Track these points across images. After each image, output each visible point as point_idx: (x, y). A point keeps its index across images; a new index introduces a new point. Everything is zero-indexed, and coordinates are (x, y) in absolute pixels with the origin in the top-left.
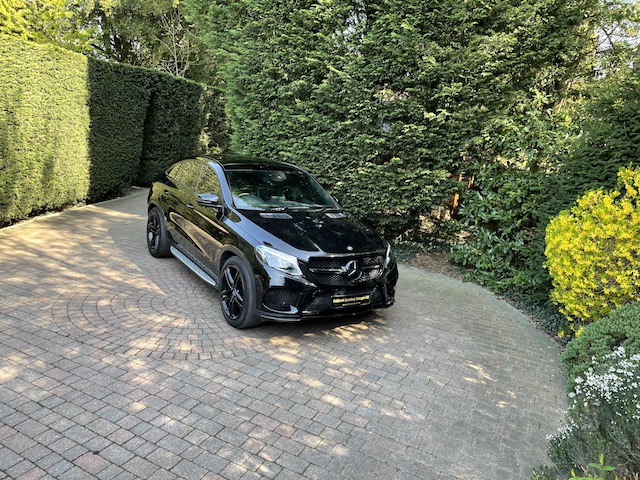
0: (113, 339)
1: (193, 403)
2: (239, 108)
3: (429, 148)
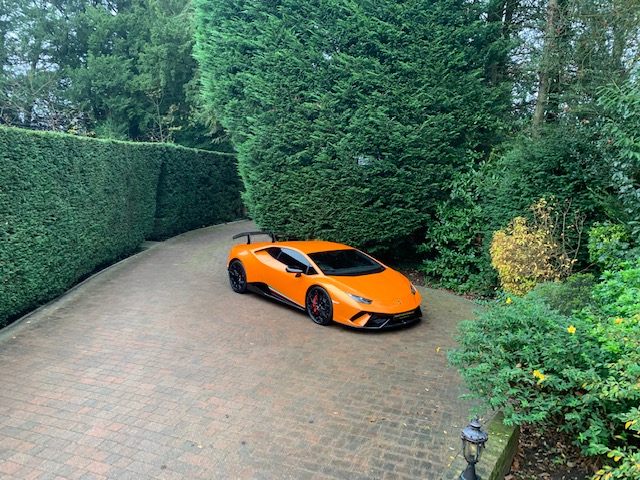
2: (253, 173)
3: (401, 193)
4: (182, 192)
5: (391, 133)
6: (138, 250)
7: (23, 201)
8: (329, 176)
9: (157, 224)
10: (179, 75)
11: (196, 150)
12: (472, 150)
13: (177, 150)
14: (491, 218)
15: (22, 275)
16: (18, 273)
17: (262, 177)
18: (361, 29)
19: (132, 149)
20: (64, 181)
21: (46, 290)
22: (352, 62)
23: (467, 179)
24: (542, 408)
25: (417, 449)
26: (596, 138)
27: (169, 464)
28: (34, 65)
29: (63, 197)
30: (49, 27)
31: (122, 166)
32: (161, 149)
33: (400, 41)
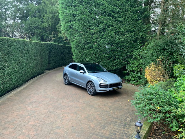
2: (76, 51)
3: (118, 56)
4: (56, 56)
5: (115, 39)
6: (43, 73)
7: (11, 58)
8: (97, 51)
9: (49, 66)
10: (55, 23)
11: (60, 44)
12: (139, 43)
13: (54, 44)
14: (145, 63)
15: (11, 79)
16: (10, 79)
17: (78, 52)
18: (107, 9)
19: (41, 44)
20: (23, 53)
21: (18, 84)
22: (104, 18)
23: (138, 52)
24: (159, 117)
25: (123, 129)
26: (176, 39)
27: (52, 132)
28: (14, 21)
29: (22, 57)
30: (18, 10)
31: (39, 49)
32: (50, 44)
33: (118, 12)
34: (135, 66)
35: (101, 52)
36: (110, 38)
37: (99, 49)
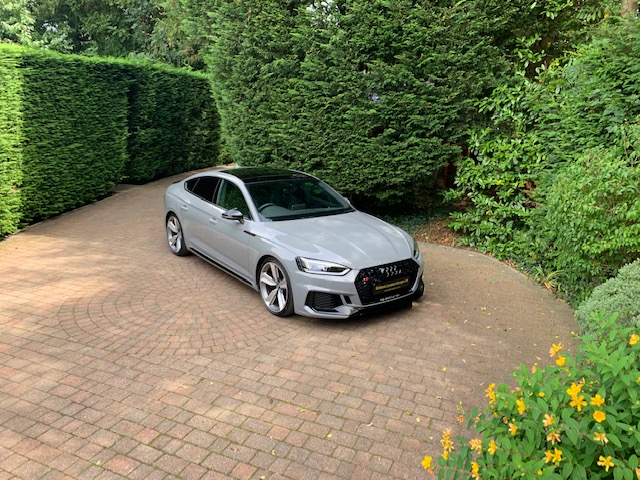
0: (124, 340)
1: (213, 396)
34: (502, 166)
35: (340, 95)
36: (381, 18)
37: (329, 81)
